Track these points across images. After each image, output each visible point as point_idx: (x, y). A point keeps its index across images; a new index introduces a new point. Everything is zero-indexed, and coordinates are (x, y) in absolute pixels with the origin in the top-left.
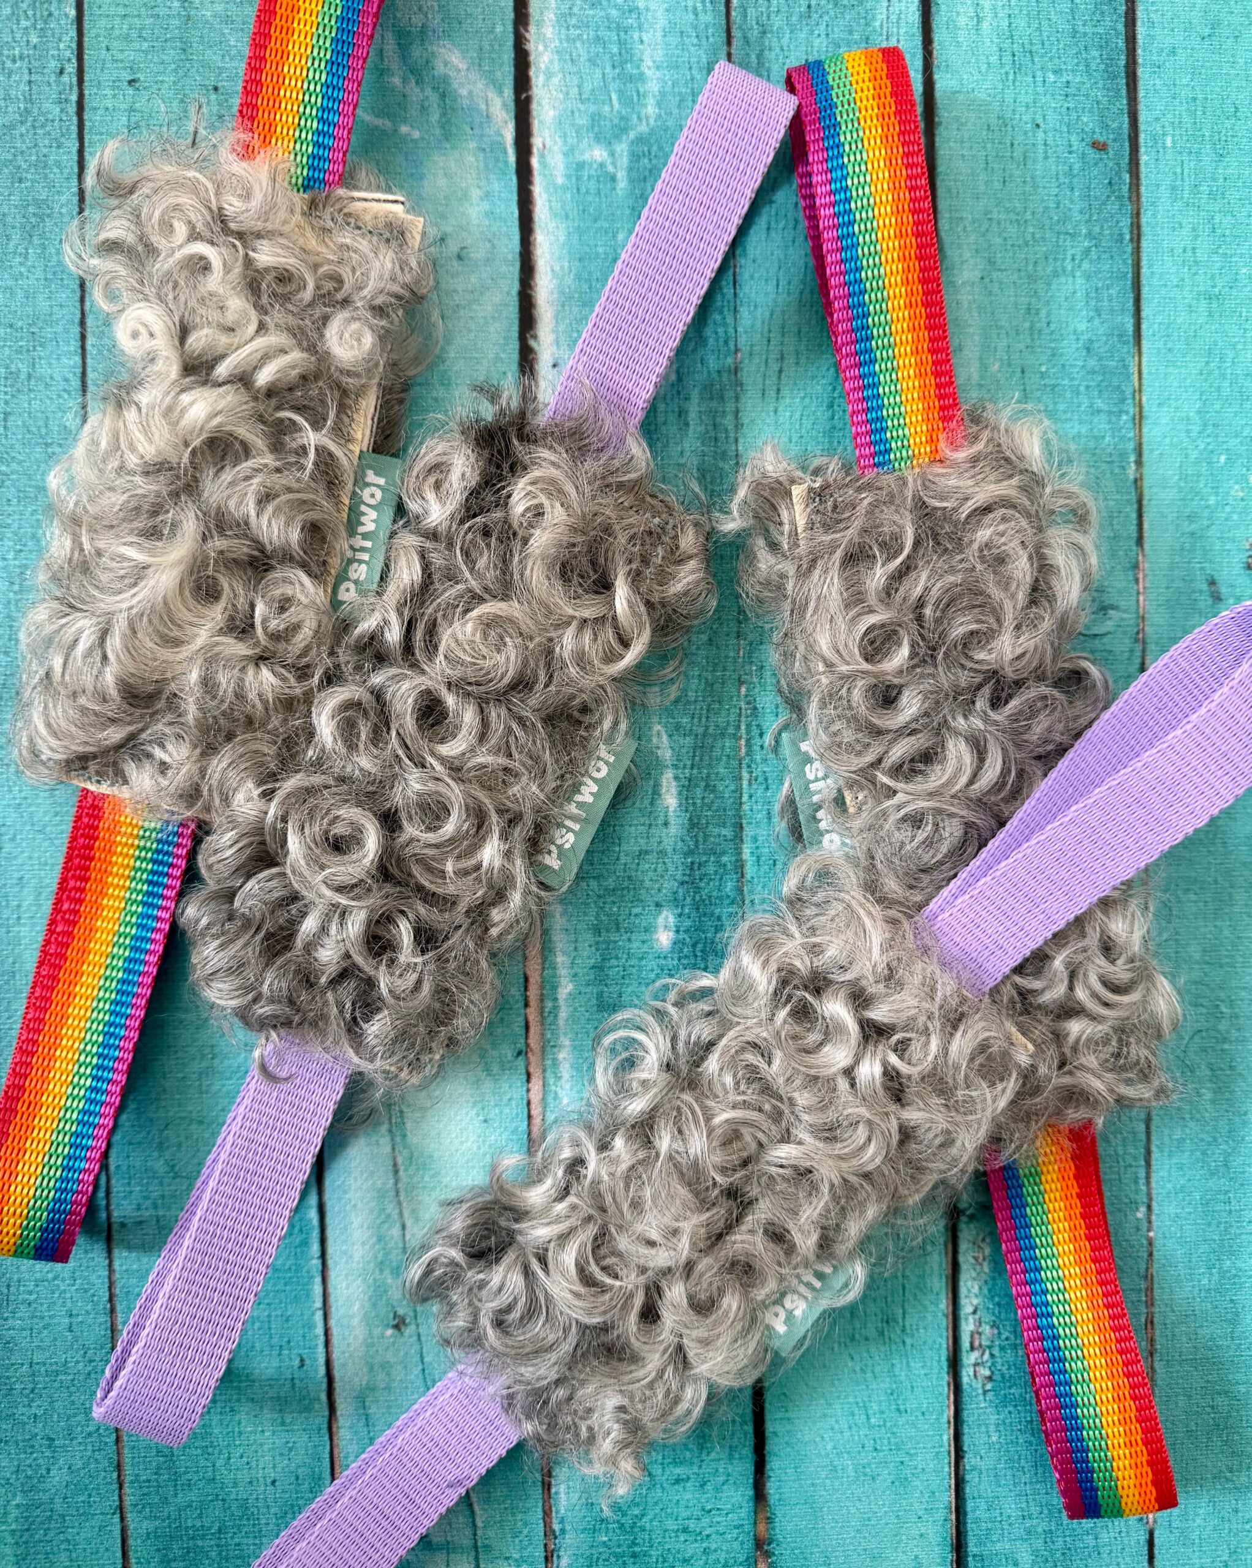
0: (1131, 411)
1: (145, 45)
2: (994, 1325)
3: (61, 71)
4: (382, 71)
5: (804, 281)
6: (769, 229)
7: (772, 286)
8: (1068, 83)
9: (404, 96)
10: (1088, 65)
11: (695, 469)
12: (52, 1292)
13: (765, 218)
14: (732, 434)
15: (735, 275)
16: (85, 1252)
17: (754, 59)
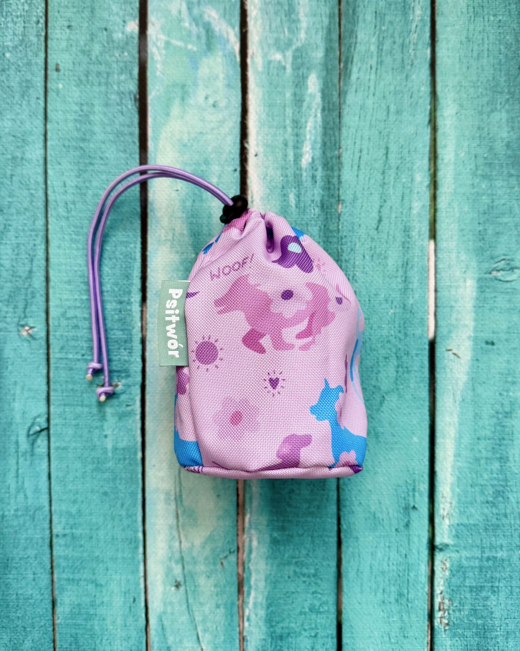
1: (75, 10)
2: (450, 600)
3: (38, 22)
4: (180, 20)
5: (372, 115)
6: (356, 91)
7: (357, 118)
8: (500, 20)
9: (190, 31)
10: (510, 11)
11: (319, 202)
12: (27, 563)
13: (354, 86)
14: (337, 186)
15: (340, 113)
16: (41, 547)
17: (351, 12)
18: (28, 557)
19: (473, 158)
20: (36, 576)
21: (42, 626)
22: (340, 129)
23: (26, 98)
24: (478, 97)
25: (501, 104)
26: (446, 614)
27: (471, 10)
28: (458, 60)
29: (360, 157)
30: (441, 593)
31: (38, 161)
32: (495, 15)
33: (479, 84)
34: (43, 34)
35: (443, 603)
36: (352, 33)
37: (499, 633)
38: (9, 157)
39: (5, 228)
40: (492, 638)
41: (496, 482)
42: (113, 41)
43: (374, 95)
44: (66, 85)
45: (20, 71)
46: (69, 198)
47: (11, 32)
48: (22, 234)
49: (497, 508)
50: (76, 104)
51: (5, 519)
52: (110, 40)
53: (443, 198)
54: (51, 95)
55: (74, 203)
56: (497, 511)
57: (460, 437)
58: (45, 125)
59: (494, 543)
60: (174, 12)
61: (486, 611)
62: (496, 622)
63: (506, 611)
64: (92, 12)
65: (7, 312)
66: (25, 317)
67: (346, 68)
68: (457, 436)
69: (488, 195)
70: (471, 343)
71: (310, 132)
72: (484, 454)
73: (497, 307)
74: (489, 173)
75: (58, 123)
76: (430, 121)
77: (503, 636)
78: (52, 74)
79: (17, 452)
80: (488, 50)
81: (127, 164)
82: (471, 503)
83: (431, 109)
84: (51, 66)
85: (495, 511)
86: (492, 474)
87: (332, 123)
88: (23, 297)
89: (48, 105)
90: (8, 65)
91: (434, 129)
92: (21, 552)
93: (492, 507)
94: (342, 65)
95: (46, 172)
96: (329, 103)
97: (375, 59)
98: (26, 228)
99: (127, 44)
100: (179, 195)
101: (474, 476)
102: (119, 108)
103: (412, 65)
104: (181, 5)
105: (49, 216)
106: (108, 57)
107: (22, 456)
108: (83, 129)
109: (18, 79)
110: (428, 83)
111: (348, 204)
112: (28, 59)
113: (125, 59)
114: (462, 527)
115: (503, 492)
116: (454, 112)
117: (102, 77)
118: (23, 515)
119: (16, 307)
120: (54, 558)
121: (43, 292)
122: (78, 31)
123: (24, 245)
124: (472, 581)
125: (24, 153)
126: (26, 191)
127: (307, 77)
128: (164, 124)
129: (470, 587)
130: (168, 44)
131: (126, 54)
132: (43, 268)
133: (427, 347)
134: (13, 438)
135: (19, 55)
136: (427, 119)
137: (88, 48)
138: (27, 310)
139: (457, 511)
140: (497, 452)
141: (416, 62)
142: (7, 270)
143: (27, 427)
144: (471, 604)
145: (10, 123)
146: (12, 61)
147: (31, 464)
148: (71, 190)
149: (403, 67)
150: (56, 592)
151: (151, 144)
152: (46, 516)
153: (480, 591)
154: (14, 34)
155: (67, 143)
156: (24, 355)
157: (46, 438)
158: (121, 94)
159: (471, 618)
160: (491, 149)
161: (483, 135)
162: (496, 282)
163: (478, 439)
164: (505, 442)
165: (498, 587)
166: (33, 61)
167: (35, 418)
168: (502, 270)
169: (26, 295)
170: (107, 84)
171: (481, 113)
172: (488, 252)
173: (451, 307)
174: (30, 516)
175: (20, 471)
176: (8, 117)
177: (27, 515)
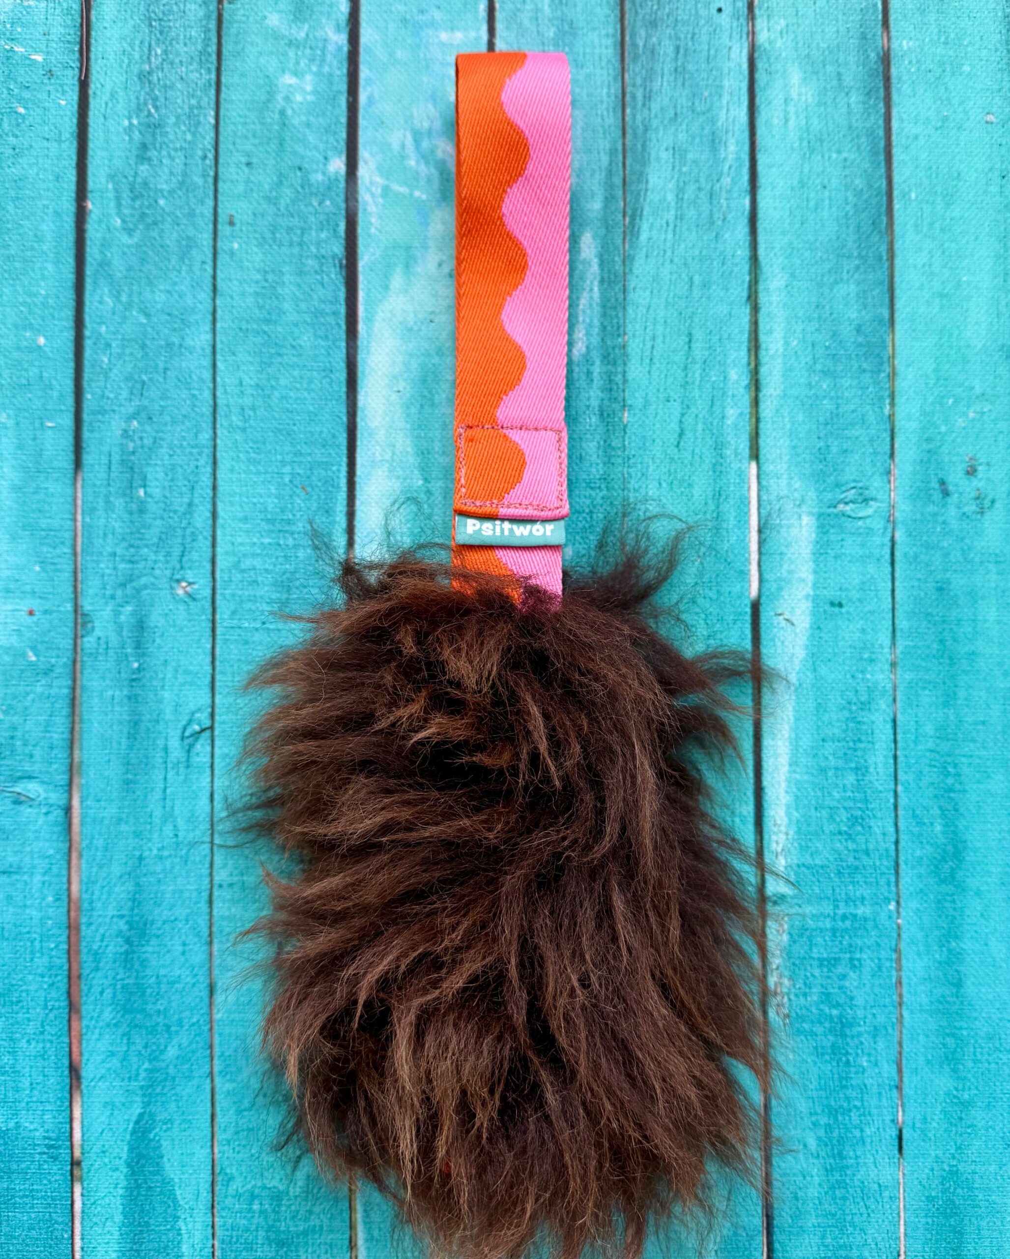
0: (887, 370)
1: (257, 141)
2: (791, 978)
3: (205, 157)
4: (403, 157)
5: (669, 290)
6: (647, 257)
7: (648, 293)
8: (845, 160)
9: (417, 173)
10: (859, 148)
11: (597, 409)
12: (173, 929)
13: (644, 250)
14: (621, 386)
15: (624, 286)
16: (196, 903)
17: (639, 147)
18: (176, 920)
19: (810, 348)
20: (187, 948)
21: (193, 1024)
22: (624, 308)
23: (186, 261)
24: (817, 262)
25: (848, 272)
26: (786, 1000)
27: (805, 144)
28: (788, 213)
29: (653, 347)
30: (777, 968)
31: (203, 349)
32: (839, 152)
33: (818, 244)
34: (212, 173)
35: (781, 984)
36: (641, 176)
37: (862, 1029)
38: (163, 343)
39: (155, 442)
40: (853, 1037)
41: (851, 804)
42: (310, 185)
43: (671, 261)
44: (244, 246)
45: (178, 225)
46: (247, 401)
47: (166, 170)
48: (178, 451)
49: (854, 841)
50: (258, 271)
51: (143, 863)
52: (306, 183)
53: (768, 403)
54: (222, 258)
55: (253, 408)
56: (854, 846)
57: (798, 738)
58: (214, 299)
59: (852, 894)
60: (396, 146)
61: (843, 996)
62: (859, 1012)
63: (873, 996)
64: (281, 144)
65: (155, 562)
66: (182, 568)
67: (633, 223)
68: (793, 736)
69: (831, 398)
70: (810, 604)
71: (584, 312)
72: (832, 762)
73: (844, 554)
74: (832, 369)
75: (232, 297)
76: (749, 297)
77: (869, 1033)
78: (224, 229)
79: (166, 762)
80: (830, 199)
81: (329, 354)
82: (816, 834)
83: (750, 281)
84: (223, 218)
85: (851, 846)
86: (845, 791)
87: (613, 300)
88: (179, 540)
89: (218, 272)
90: (162, 216)
91: (755, 309)
92: (165, 912)
93: (846, 840)
94: (627, 219)
95: (214, 366)
96: (609, 271)
97: (673, 212)
98: (185, 443)
99: (329, 188)
100: (401, 398)
101: (819, 794)
102: (318, 277)
103: (724, 219)
104: (405, 136)
105: (218, 426)
106: (302, 207)
107: (173, 768)
108: (267, 307)
109: (175, 235)
110: (747, 244)
111: (637, 411)
112: (190, 208)
113: (327, 210)
114: (803, 869)
115: (863, 819)
116: (783, 283)
117: (295, 234)
118: (170, 856)
119: (168, 554)
120: (215, 919)
121: (208, 533)
122: (261, 171)
123: (181, 466)
124: (822, 950)
125: (183, 339)
126: (186, 392)
127: (579, 237)
128: (380, 301)
129: (819, 959)
130: (386, 190)
131: (328, 203)
132: (209, 499)
133: (748, 610)
134: (161, 743)
135: (178, 202)
136: (745, 294)
137: (274, 194)
138: (185, 559)
139: (796, 845)
140: (851, 761)
141: (729, 217)
142: (156, 503)
143: (180, 726)
144: (822, 985)
145: (163, 297)
146: (167, 209)
147: (185, 780)
148: (249, 391)
149: (712, 223)
150: (216, 972)
151: (361, 327)
152: (205, 856)
153: (834, 966)
154: (171, 173)
155: (244, 325)
156: (178, 622)
157: (209, 741)
158: (320, 258)
159: (822, 1006)
160: (835, 334)
161: (824, 316)
162: (843, 519)
163: (823, 740)
164: (862, 745)
165: (859, 960)
166: (198, 211)
167: (193, 713)
168: (852, 502)
169: (184, 536)
170: (301, 244)
171: (820, 285)
172: (832, 478)
173: (781, 554)
174: (181, 857)
175: (168, 791)
176: (162, 288)
177: (176, 856)
